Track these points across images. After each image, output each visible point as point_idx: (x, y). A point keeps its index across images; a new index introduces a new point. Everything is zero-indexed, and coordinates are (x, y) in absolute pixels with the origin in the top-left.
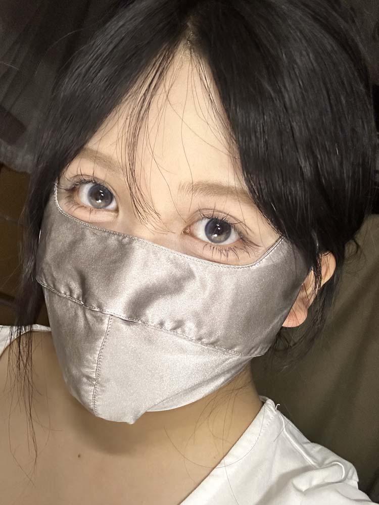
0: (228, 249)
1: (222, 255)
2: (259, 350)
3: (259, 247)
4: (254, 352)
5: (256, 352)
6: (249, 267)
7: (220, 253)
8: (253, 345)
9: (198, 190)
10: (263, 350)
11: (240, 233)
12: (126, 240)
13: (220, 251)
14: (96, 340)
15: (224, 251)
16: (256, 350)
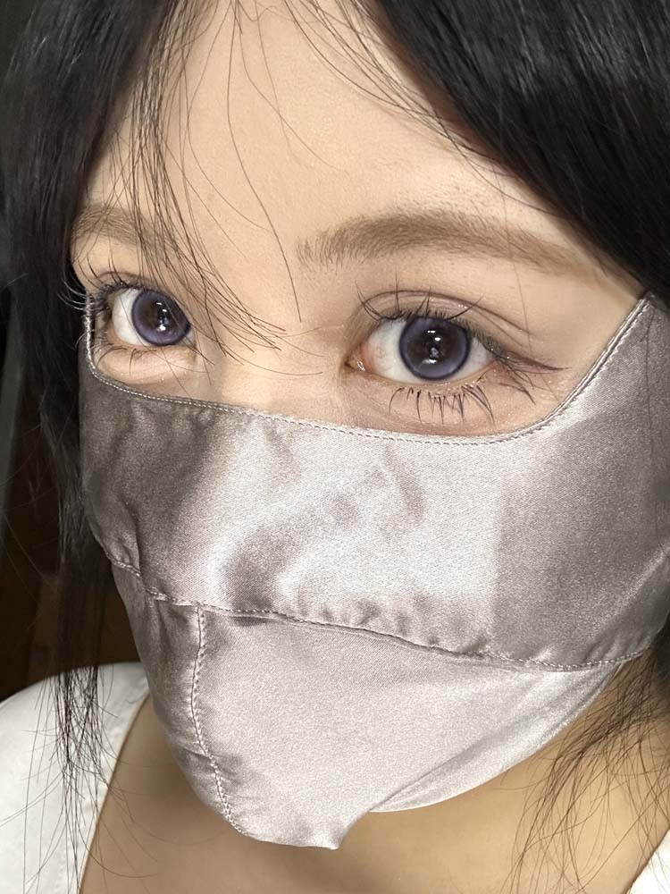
0: (460, 391)
1: (446, 409)
2: (615, 649)
3: (560, 373)
4: (602, 658)
5: (609, 655)
6: (531, 432)
7: (437, 406)
8: (592, 639)
9: (346, 249)
10: (632, 647)
11: (489, 343)
12: (206, 415)
13: (441, 401)
14: (181, 669)
15: (450, 399)
16: (607, 650)
